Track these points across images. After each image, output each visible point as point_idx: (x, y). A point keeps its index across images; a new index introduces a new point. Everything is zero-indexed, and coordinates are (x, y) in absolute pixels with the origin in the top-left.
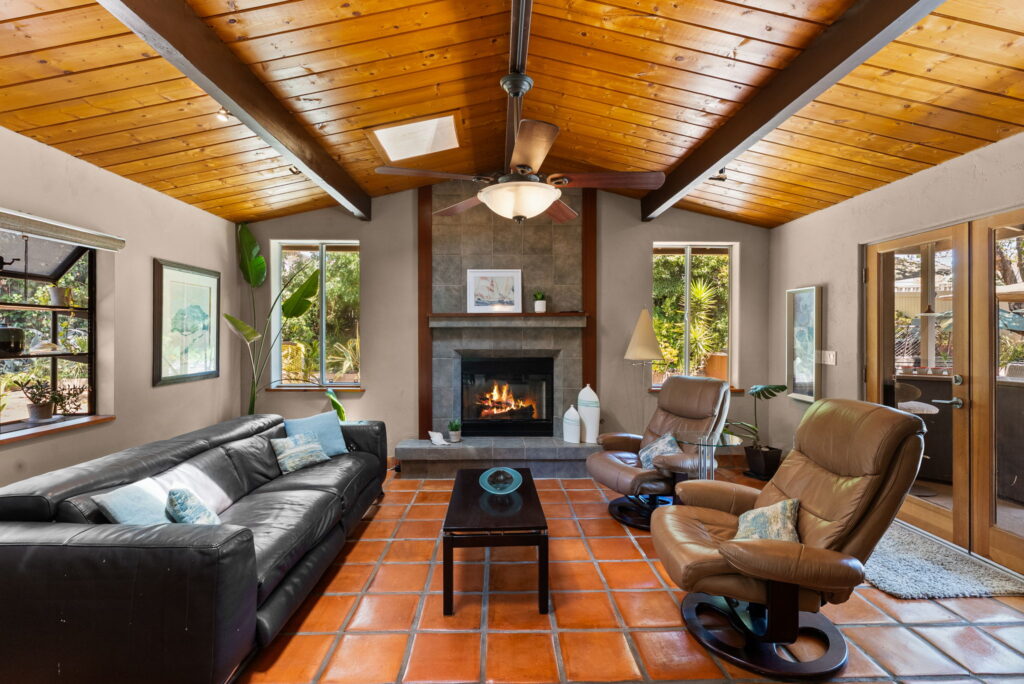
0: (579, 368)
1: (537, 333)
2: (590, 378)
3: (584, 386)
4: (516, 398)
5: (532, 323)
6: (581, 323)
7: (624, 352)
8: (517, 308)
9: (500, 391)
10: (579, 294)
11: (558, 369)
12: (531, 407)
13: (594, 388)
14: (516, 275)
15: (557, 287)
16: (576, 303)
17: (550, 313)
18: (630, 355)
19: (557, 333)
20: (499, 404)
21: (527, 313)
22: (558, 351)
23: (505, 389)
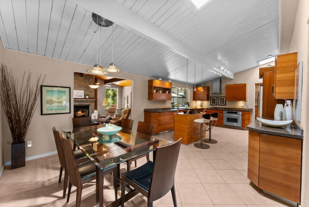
0: (94, 107)
1: (87, 101)
2: (96, 108)
3: (95, 110)
4: (83, 113)
5: (86, 100)
6: (95, 100)
7: (101, 105)
8: (83, 97)
9: (80, 112)
10: (94, 95)
11: (90, 107)
12: (85, 114)
13: (97, 110)
14: (83, 92)
15: (90, 94)
16: (94, 97)
17: (89, 98)
18: (103, 105)
19: (90, 101)
20: (80, 114)
21: (85, 98)
22: (90, 105)
23: (81, 111)
